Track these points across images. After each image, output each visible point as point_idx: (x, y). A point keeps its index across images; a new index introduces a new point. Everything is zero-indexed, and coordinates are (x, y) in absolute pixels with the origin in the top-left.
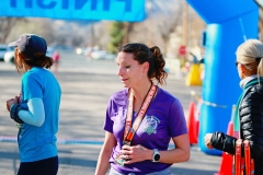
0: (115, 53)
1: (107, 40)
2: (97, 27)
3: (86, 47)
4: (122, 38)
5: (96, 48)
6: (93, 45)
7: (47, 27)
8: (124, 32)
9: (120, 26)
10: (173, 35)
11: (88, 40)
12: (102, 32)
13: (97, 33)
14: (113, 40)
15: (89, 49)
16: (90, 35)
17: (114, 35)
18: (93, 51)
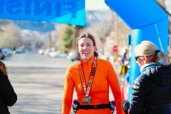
0: (66, 52)
1: (61, 43)
2: (53, 33)
3: (45, 48)
4: (72, 41)
5: (53, 49)
6: (51, 47)
7: (17, 34)
8: (73, 37)
9: (70, 33)
10: (108, 38)
11: (47, 43)
12: (57, 38)
13: (53, 38)
14: (65, 43)
15: (48, 50)
16: (48, 40)
17: (66, 40)
18: (51, 51)
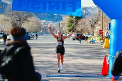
9: (72, 22)
13: (61, 25)
14: (68, 28)
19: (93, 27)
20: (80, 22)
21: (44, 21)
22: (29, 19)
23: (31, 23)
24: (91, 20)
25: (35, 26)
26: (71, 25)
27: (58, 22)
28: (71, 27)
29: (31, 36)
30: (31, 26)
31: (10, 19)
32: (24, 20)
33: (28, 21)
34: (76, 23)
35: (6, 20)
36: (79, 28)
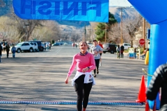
19: (132, 34)
20: (113, 28)
21: (64, 26)
22: (42, 23)
23: (45, 29)
24: (129, 25)
25: (51, 32)
26: (102, 32)
27: (83, 28)
28: (101, 35)
29: (44, 47)
30: (46, 33)
31: (16, 22)
32: (36, 24)
33: (41, 25)
34: (109, 29)
35: (11, 25)
36: (112, 37)
